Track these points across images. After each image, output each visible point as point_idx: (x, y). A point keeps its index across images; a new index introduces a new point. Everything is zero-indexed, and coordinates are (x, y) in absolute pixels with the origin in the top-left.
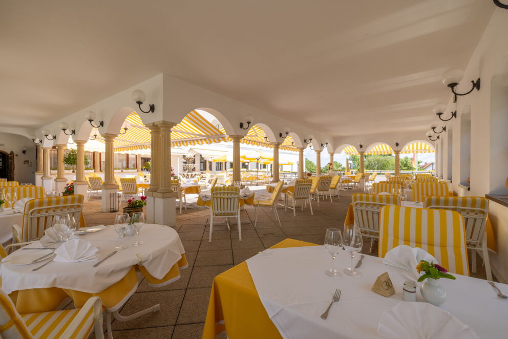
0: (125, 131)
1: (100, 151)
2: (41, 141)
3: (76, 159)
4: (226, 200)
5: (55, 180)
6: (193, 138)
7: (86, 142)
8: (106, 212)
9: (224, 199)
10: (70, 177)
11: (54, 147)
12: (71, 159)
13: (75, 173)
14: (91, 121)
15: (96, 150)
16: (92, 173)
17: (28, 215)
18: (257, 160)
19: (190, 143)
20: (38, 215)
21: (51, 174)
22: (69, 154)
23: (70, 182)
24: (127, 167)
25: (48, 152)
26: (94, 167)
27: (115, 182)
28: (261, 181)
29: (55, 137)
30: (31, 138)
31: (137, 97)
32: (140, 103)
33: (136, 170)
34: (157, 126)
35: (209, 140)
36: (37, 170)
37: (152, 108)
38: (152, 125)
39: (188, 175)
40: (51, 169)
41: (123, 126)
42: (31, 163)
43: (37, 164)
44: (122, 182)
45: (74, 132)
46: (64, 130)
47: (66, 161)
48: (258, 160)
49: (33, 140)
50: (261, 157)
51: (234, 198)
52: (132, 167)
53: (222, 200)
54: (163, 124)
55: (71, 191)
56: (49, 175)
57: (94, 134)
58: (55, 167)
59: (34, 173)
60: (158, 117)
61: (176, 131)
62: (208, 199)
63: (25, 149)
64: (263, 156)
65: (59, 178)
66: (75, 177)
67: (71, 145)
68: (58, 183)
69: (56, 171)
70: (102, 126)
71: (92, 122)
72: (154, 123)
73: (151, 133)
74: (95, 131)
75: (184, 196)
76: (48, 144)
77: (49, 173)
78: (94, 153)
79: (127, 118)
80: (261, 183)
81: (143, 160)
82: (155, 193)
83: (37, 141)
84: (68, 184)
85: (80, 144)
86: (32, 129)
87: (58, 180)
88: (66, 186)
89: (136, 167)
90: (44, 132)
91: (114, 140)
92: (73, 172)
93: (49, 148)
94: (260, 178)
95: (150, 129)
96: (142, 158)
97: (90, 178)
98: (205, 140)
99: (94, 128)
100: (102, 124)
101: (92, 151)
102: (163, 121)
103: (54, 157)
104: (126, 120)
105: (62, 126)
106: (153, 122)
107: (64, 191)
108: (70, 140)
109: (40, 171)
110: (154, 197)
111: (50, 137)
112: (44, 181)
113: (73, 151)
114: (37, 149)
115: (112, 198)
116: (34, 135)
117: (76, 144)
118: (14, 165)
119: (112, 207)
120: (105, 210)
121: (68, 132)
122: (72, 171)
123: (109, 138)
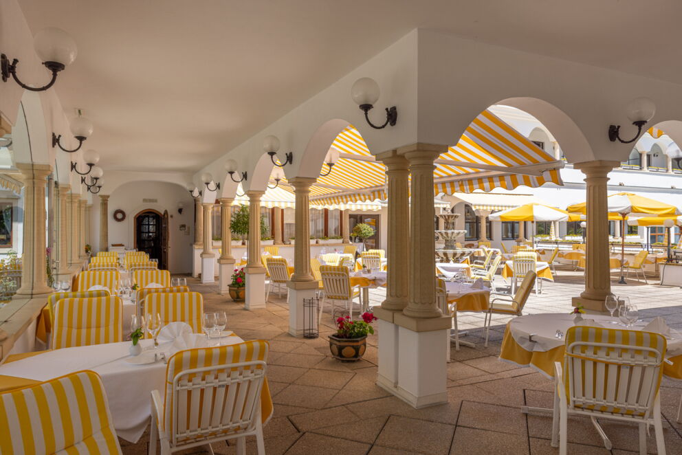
0: (328, 168)
1: (283, 206)
2: (200, 193)
3: (247, 223)
4: (613, 371)
5: (219, 261)
6: (468, 174)
7: (263, 192)
8: (297, 337)
9: (607, 366)
10: (240, 255)
11: (217, 202)
12: (241, 225)
13: (246, 246)
14: (272, 154)
15: (276, 205)
16: (270, 246)
17: (172, 384)
18: (620, 217)
19: (461, 185)
20: (190, 386)
21: (214, 248)
22: (238, 215)
23: (238, 267)
24: (326, 235)
25: (210, 211)
26: (273, 236)
27: (312, 274)
28: (631, 271)
29: (218, 186)
30: (188, 188)
31: (360, 96)
32: (366, 107)
33: (340, 241)
34: (402, 157)
35: (513, 177)
36: (195, 241)
37: (392, 116)
38: (390, 154)
39: (445, 254)
40: (213, 239)
41: (327, 160)
42: (189, 228)
43: (195, 230)
44: (323, 274)
45: (245, 176)
46: (231, 173)
47: (233, 227)
48: (624, 215)
49: (191, 191)
50: (633, 210)
51: (644, 369)
52: (333, 235)
53: (601, 369)
54: (418, 150)
55: (241, 284)
56: (211, 250)
57: (276, 177)
58: (218, 236)
59: (191, 245)
60: (405, 136)
61: (445, 163)
62: (537, 349)
63: (181, 206)
64: (638, 204)
65: (224, 259)
66: (246, 253)
67: (241, 199)
68: (223, 266)
69: (219, 243)
70: (291, 163)
71: (274, 156)
72: (395, 151)
73: (386, 173)
74: (278, 172)
75: (455, 316)
76: (209, 197)
77: (211, 247)
78: (273, 210)
79: (335, 142)
80: (634, 275)
81: (352, 219)
82: (397, 316)
83: (196, 194)
84: (236, 270)
85: (254, 196)
86: (191, 173)
87: (222, 261)
88: (233, 273)
89: (341, 235)
90: (204, 179)
91: (310, 189)
92: (243, 244)
93: (212, 204)
94: (631, 265)
95: (386, 163)
96: (351, 216)
97: (268, 260)
98: (501, 178)
99: (275, 166)
100: (290, 158)
101: (270, 206)
102: (418, 144)
103: (218, 216)
104: (332, 146)
105: (227, 167)
106: (393, 147)
107: (231, 282)
108: (240, 189)
109: (199, 243)
110: (397, 327)
111: (212, 185)
112: (205, 260)
113: (243, 208)
114: (195, 205)
115: (307, 309)
116: (192, 183)
117: (249, 199)
118: (168, 233)
119: (307, 327)
120: (294, 332)
121: (237, 176)
122: (241, 242)
123: (301, 185)
